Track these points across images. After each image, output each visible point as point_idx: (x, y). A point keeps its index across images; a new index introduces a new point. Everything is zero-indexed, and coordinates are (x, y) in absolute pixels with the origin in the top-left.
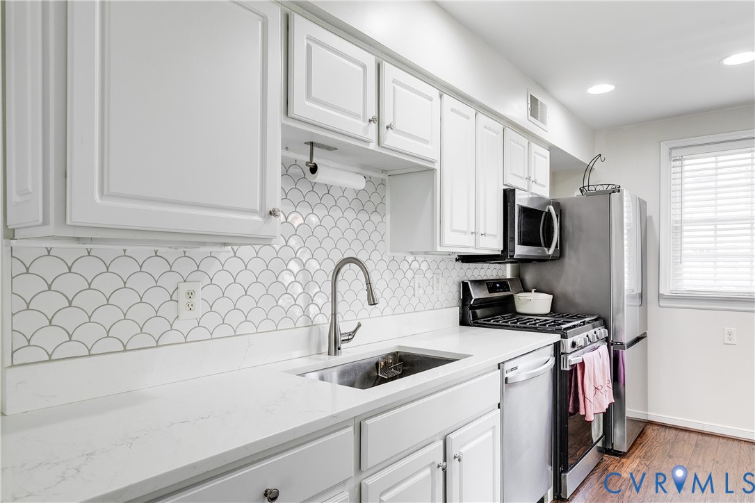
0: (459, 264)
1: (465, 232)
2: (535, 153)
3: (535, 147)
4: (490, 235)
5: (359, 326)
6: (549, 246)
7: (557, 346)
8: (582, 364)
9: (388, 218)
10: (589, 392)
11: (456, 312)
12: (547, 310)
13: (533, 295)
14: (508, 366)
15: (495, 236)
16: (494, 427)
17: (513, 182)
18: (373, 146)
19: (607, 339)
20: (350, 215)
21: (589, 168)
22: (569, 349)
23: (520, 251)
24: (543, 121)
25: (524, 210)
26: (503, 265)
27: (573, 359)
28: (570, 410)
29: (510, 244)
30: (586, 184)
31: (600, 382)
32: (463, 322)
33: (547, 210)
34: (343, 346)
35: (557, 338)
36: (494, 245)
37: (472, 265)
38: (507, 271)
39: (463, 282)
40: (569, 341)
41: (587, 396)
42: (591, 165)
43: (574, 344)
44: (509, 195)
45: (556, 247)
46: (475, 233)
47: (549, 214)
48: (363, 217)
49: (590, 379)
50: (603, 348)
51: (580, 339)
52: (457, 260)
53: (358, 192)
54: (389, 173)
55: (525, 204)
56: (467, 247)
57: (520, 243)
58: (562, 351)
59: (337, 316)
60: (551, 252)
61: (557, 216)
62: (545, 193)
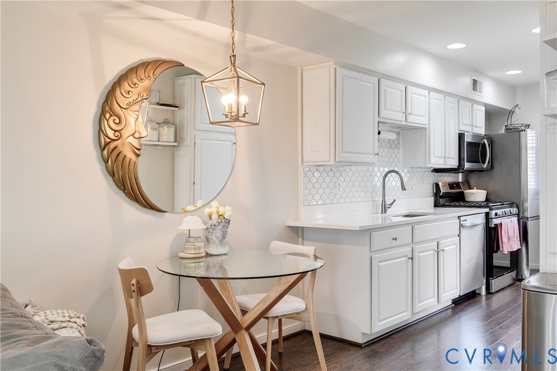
0: (434, 173)
1: (439, 157)
2: (476, 110)
3: (476, 106)
4: (452, 158)
5: (395, 201)
6: (484, 162)
7: (487, 214)
8: (501, 224)
9: (401, 151)
10: (505, 239)
11: (432, 199)
12: (484, 199)
13: (474, 191)
14: (462, 218)
15: (454, 158)
16: (456, 244)
17: (464, 128)
18: (404, 123)
19: (518, 215)
20: (386, 150)
21: (512, 112)
22: (493, 216)
23: (467, 165)
24: (481, 92)
25: (469, 144)
26: (457, 174)
27: (496, 221)
28: (495, 249)
29: (462, 162)
30: (509, 123)
31: (511, 235)
32: (436, 205)
33: (483, 142)
34: (388, 210)
35: (487, 210)
36: (454, 163)
37: (440, 174)
38: (460, 178)
39: (436, 183)
40: (494, 212)
41: (503, 241)
42: (513, 110)
43: (496, 214)
44: (461, 137)
45: (489, 163)
46: (445, 157)
47: (484, 144)
48: (391, 150)
49: (505, 232)
50: (515, 219)
51: (499, 212)
52: (432, 171)
53: (394, 140)
54: (402, 128)
55: (470, 140)
56: (441, 164)
57: (468, 161)
58: (490, 217)
59: (386, 196)
60: (485, 166)
61: (489, 145)
62: (482, 131)
